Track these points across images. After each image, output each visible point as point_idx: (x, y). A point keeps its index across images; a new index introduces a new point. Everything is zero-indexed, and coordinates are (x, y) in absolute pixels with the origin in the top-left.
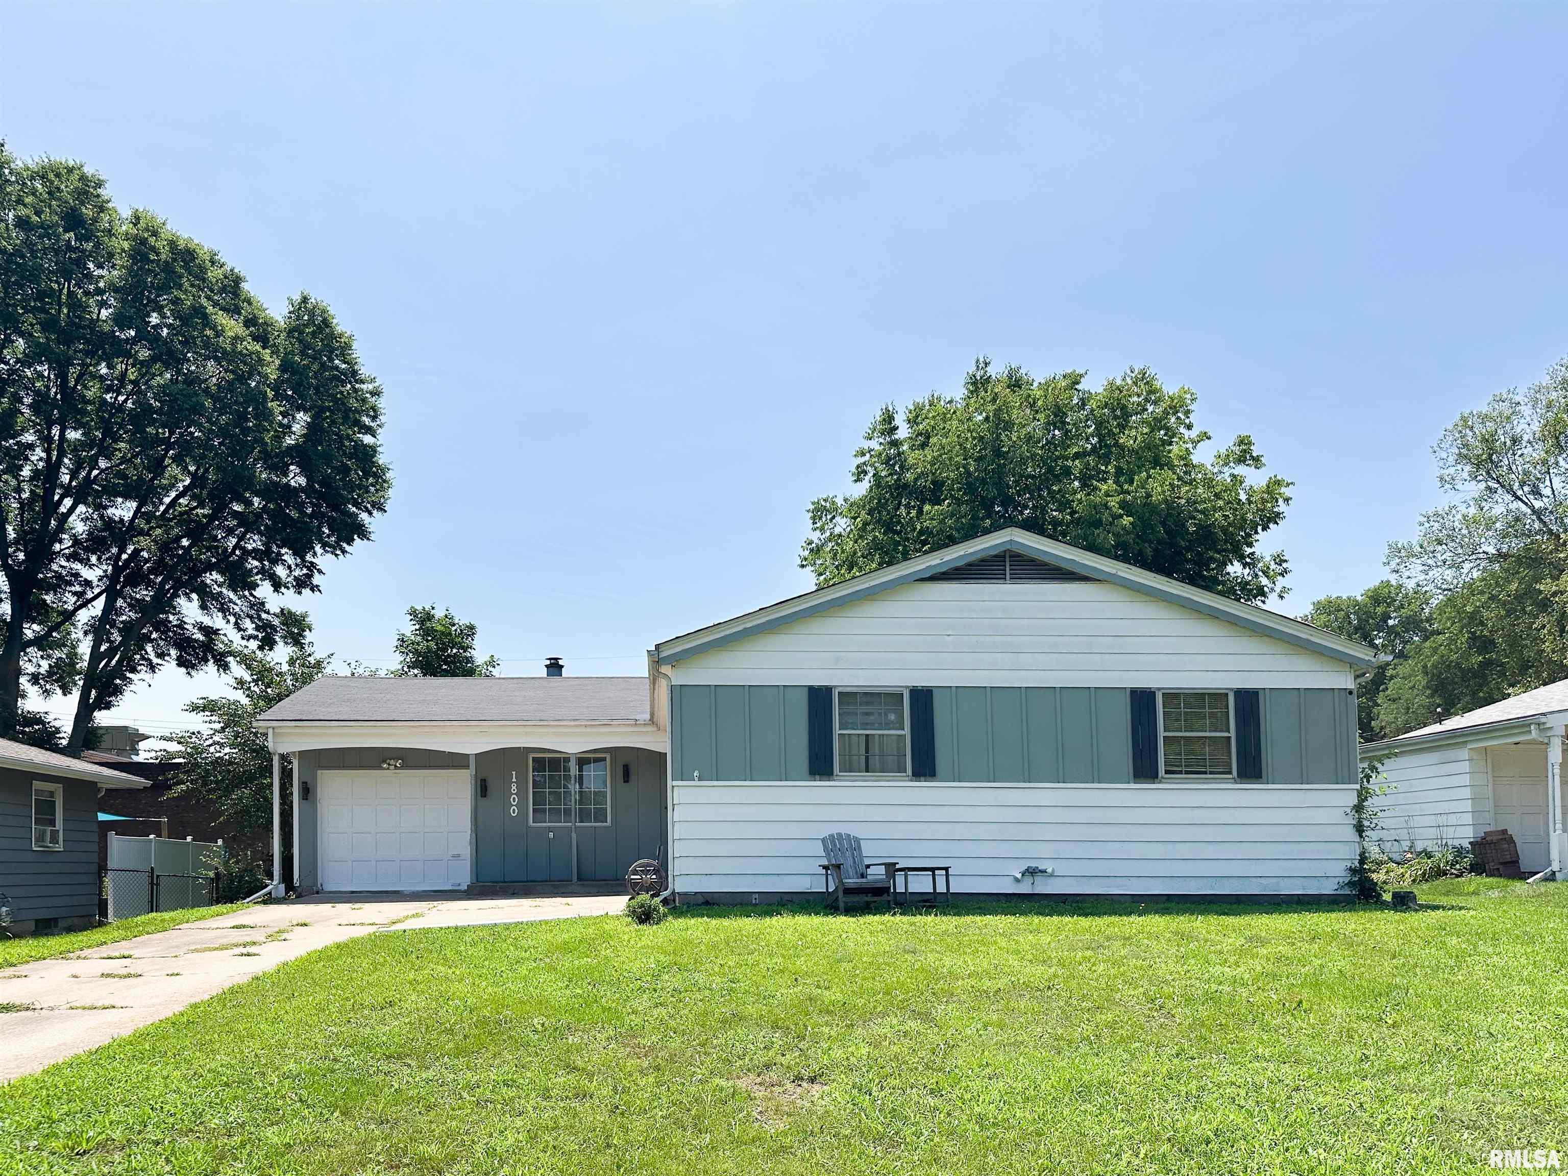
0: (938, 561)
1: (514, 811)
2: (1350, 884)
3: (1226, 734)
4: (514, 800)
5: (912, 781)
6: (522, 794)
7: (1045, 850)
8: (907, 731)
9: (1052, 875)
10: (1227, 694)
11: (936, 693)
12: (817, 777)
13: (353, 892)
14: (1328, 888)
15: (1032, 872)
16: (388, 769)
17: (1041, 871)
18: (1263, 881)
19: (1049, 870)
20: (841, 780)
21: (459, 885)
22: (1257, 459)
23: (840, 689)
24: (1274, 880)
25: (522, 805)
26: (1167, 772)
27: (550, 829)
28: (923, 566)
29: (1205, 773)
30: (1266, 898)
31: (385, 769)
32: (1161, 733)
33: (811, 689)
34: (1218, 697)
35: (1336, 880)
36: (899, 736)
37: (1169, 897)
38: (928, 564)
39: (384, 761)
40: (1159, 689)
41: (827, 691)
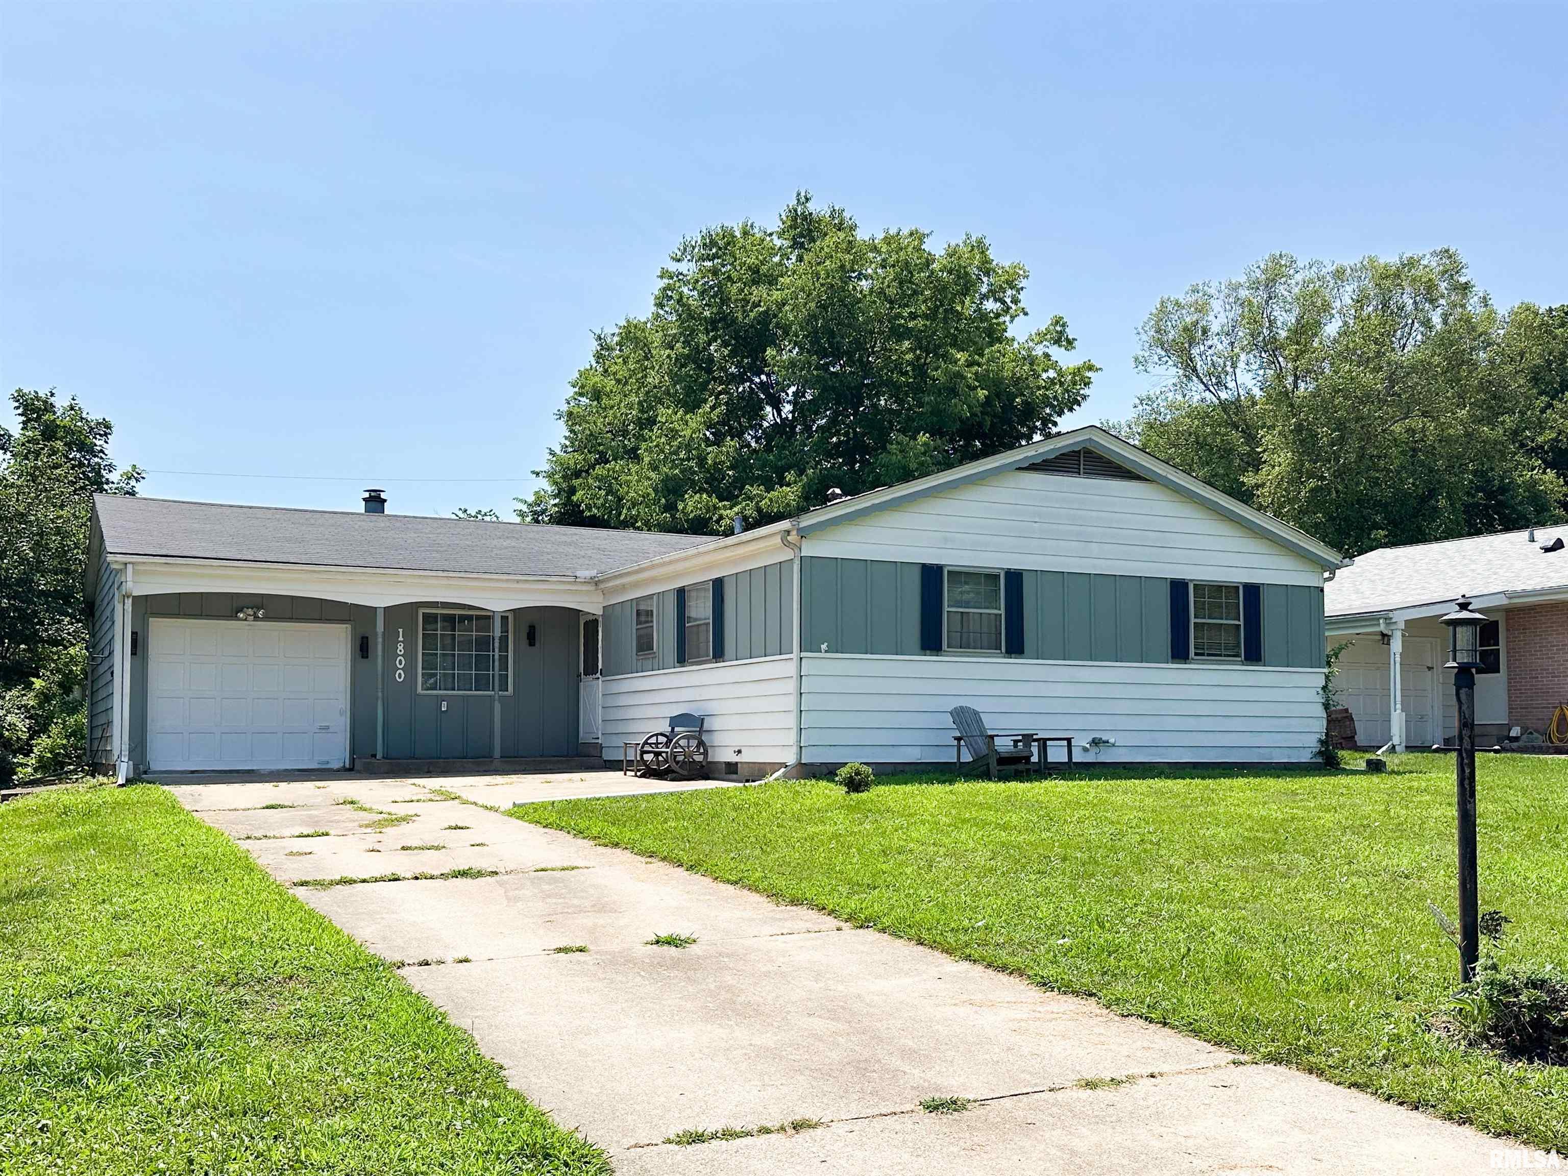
0: (1033, 453)
1: (400, 676)
2: (1320, 753)
3: (1237, 622)
4: (400, 662)
5: (1005, 657)
6: (410, 655)
7: (1105, 723)
8: (1002, 612)
9: (1114, 745)
10: (1238, 587)
11: (1026, 577)
12: (928, 652)
13: (193, 772)
14: (1305, 757)
15: (1096, 742)
16: (246, 620)
17: (1104, 742)
18: (1261, 750)
19: (1112, 741)
20: (947, 656)
21: (328, 763)
22: (1070, 342)
23: (950, 568)
24: (1268, 750)
25: (410, 669)
26: (1196, 654)
27: (443, 698)
28: (1021, 457)
29: (1220, 655)
30: (1262, 766)
31: (242, 620)
32: (1193, 620)
33: (924, 566)
34: (1233, 589)
35: (1310, 750)
36: (996, 615)
37: (1195, 765)
38: (1026, 455)
39: (241, 611)
40: (1192, 580)
41: (939, 568)
